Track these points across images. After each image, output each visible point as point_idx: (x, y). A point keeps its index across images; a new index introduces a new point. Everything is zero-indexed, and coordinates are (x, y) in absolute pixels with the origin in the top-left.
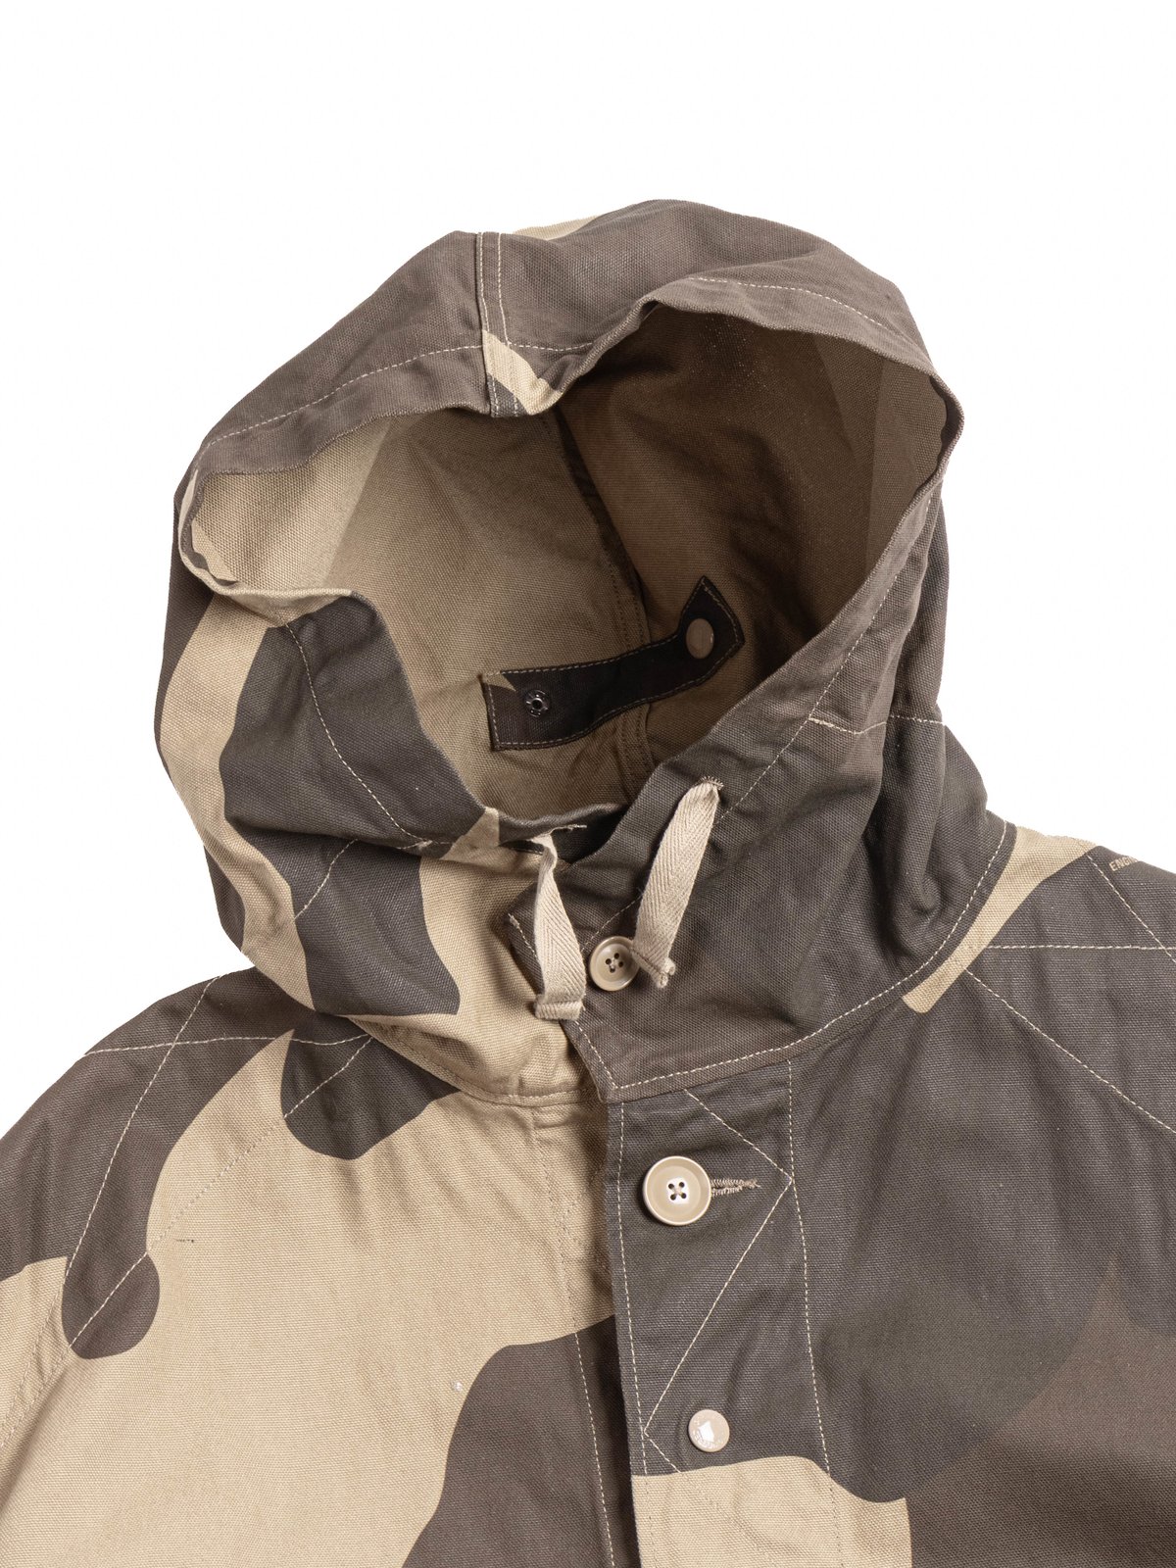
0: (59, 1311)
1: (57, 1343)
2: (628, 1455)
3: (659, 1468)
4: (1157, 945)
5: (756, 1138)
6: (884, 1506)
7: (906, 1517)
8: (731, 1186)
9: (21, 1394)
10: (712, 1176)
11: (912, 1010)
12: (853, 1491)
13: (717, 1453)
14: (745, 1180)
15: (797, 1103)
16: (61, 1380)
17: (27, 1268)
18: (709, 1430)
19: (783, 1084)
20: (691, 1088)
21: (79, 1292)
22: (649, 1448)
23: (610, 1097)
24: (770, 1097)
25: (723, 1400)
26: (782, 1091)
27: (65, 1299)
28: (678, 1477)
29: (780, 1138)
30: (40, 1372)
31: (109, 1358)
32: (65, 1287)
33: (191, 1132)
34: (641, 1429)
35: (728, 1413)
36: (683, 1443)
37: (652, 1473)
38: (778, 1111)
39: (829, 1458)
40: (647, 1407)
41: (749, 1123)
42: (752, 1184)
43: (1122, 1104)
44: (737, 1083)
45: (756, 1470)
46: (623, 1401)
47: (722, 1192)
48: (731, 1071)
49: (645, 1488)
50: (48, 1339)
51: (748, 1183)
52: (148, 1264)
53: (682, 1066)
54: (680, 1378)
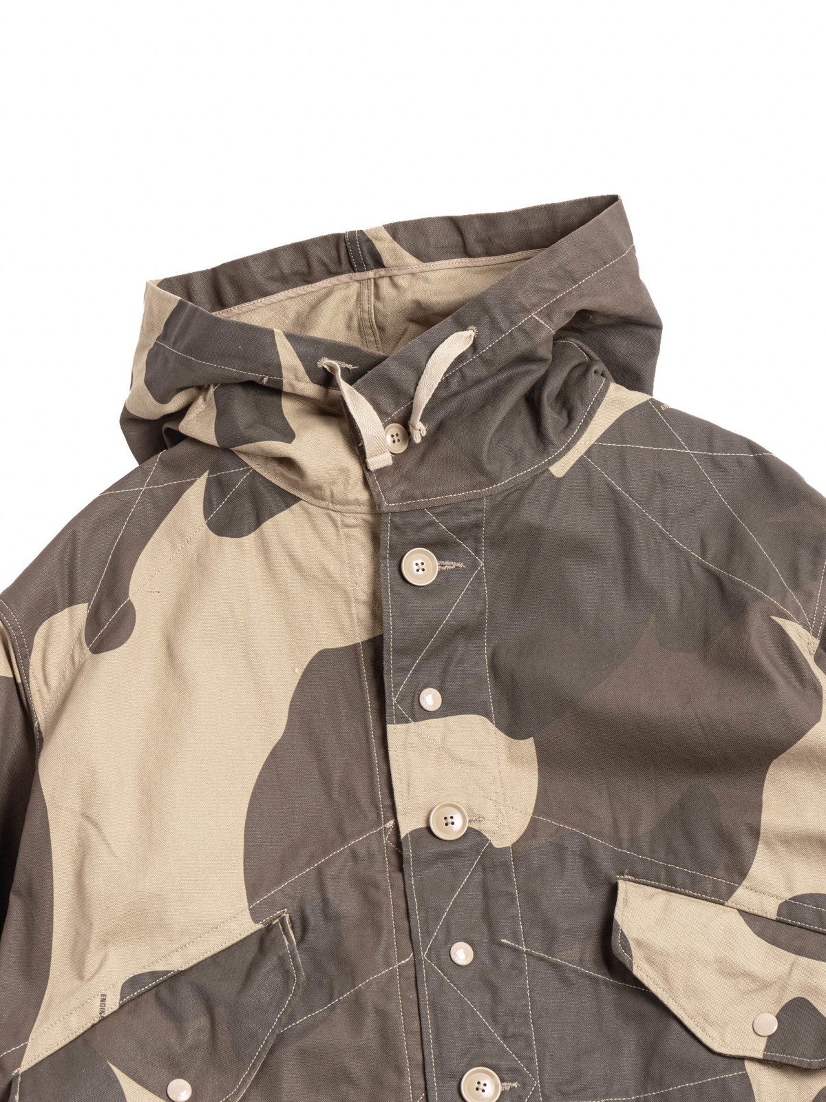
0: (83, 632)
1: (82, 648)
2: (385, 713)
3: (402, 720)
4: (686, 449)
5: (464, 540)
6: (522, 741)
7: (534, 748)
8: (449, 565)
9: (63, 676)
10: (439, 559)
11: (553, 476)
12: (507, 734)
13: (435, 711)
14: (457, 562)
15: (488, 522)
16: (82, 666)
17: (66, 610)
18: (430, 699)
19: (481, 511)
20: (429, 509)
21: (94, 620)
22: (397, 709)
23: (383, 509)
24: (473, 517)
25: (439, 683)
26: (480, 515)
27: (87, 625)
28: (412, 725)
29: (477, 540)
30: (73, 663)
31: (107, 653)
32: (87, 619)
33: (156, 535)
34: (393, 699)
35: (441, 690)
36: (416, 706)
37: (398, 723)
38: (477, 525)
39: (495, 717)
40: (397, 686)
41: (460, 530)
42: (461, 565)
43: (661, 533)
44: (455, 508)
45: (454, 721)
46: (384, 684)
47: (444, 568)
48: (452, 501)
49: (395, 731)
50: (77, 647)
51: (458, 565)
52: (130, 605)
53: (424, 496)
54: (415, 671)
